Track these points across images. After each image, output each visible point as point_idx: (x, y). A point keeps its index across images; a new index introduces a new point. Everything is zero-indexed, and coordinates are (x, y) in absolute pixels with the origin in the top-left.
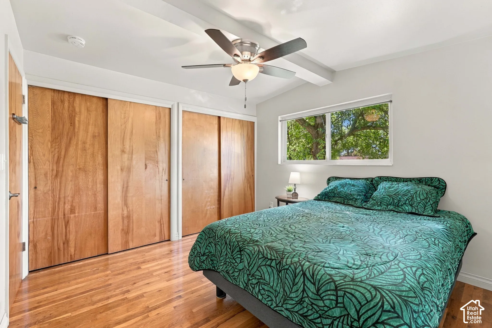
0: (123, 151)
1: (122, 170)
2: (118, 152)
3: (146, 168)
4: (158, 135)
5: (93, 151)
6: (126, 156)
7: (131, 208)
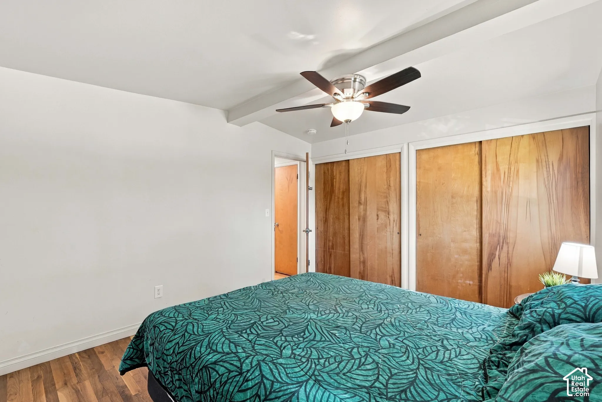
0: (360, 203)
1: (359, 219)
2: (356, 204)
3: (377, 219)
4: (389, 185)
5: (343, 203)
6: (362, 207)
7: (366, 255)
